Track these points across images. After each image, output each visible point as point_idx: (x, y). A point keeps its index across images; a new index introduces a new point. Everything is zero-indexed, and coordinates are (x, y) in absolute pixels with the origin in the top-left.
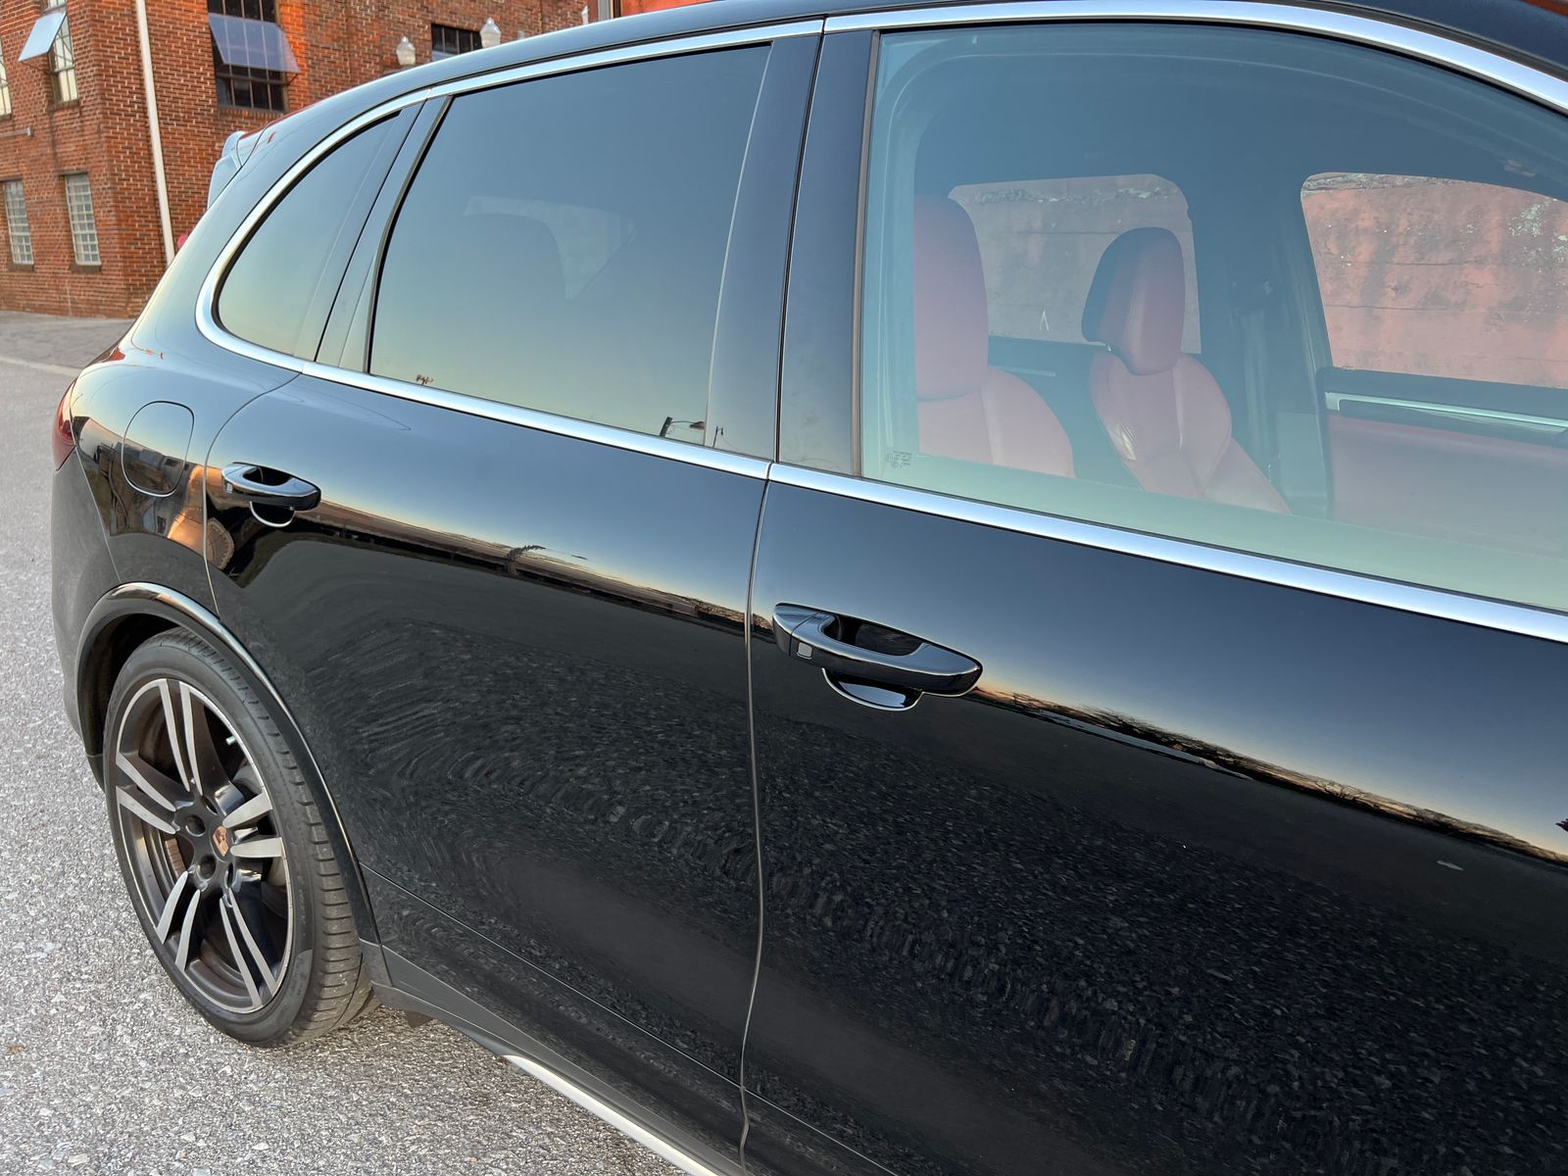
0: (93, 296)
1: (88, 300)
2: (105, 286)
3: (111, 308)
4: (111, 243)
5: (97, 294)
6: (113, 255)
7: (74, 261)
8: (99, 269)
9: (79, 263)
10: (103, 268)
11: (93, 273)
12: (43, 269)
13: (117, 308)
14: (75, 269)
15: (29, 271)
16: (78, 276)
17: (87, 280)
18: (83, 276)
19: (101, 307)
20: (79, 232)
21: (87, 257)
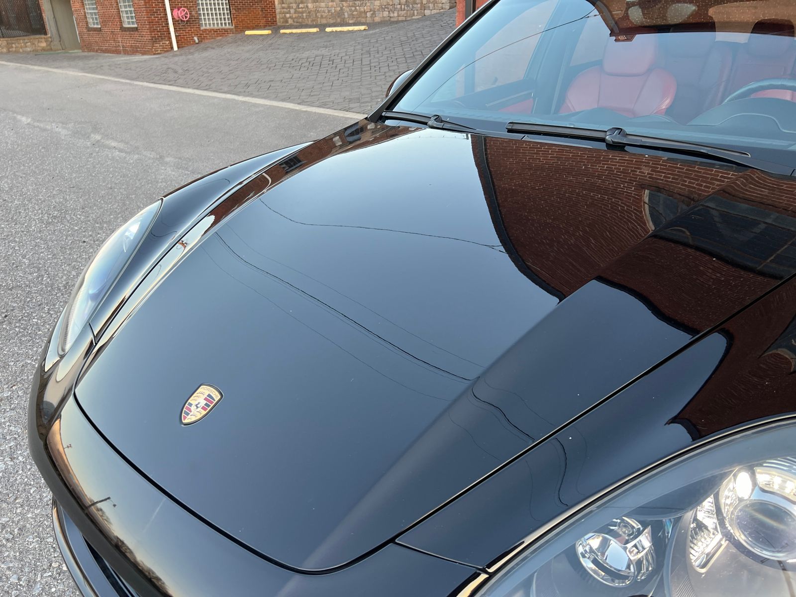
0: (134, 43)
1: (131, 46)
2: (140, 38)
3: (144, 49)
4: (142, 15)
5: (135, 42)
6: (143, 21)
7: (122, 25)
8: (136, 29)
9: (125, 26)
10: (139, 28)
11: (133, 31)
12: (105, 29)
13: (147, 50)
14: (123, 29)
15: (98, 31)
16: (125, 33)
17: (130, 35)
18: (128, 33)
19: (139, 49)
20: (123, 9)
21: (129, 23)
